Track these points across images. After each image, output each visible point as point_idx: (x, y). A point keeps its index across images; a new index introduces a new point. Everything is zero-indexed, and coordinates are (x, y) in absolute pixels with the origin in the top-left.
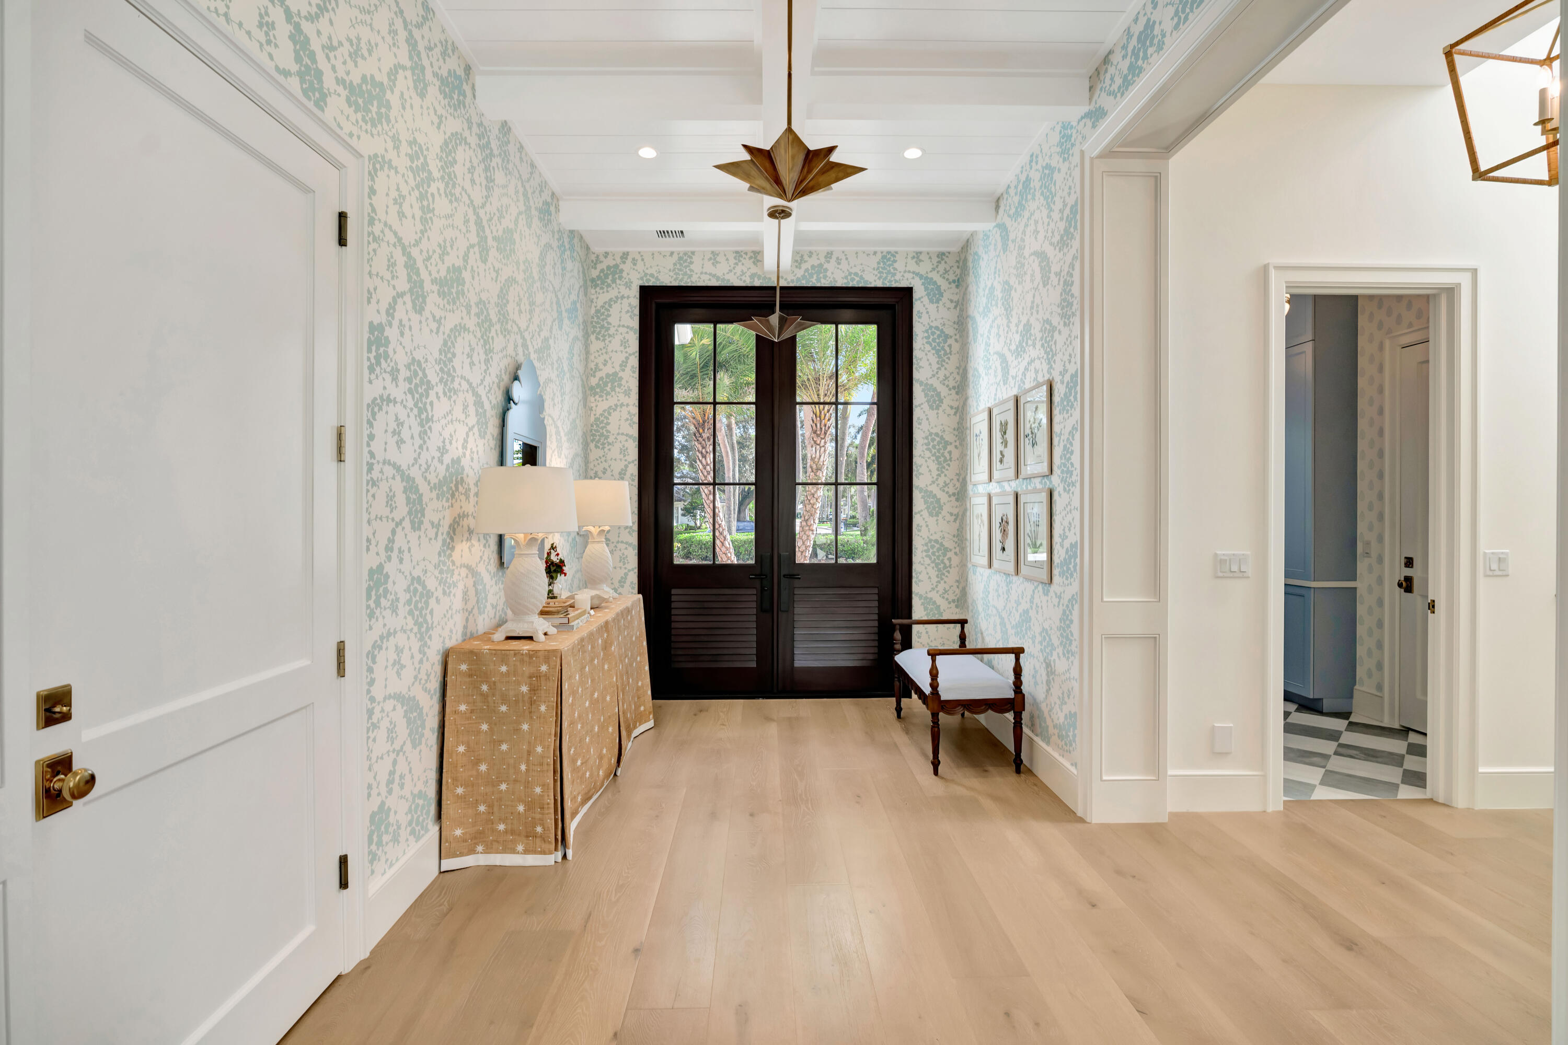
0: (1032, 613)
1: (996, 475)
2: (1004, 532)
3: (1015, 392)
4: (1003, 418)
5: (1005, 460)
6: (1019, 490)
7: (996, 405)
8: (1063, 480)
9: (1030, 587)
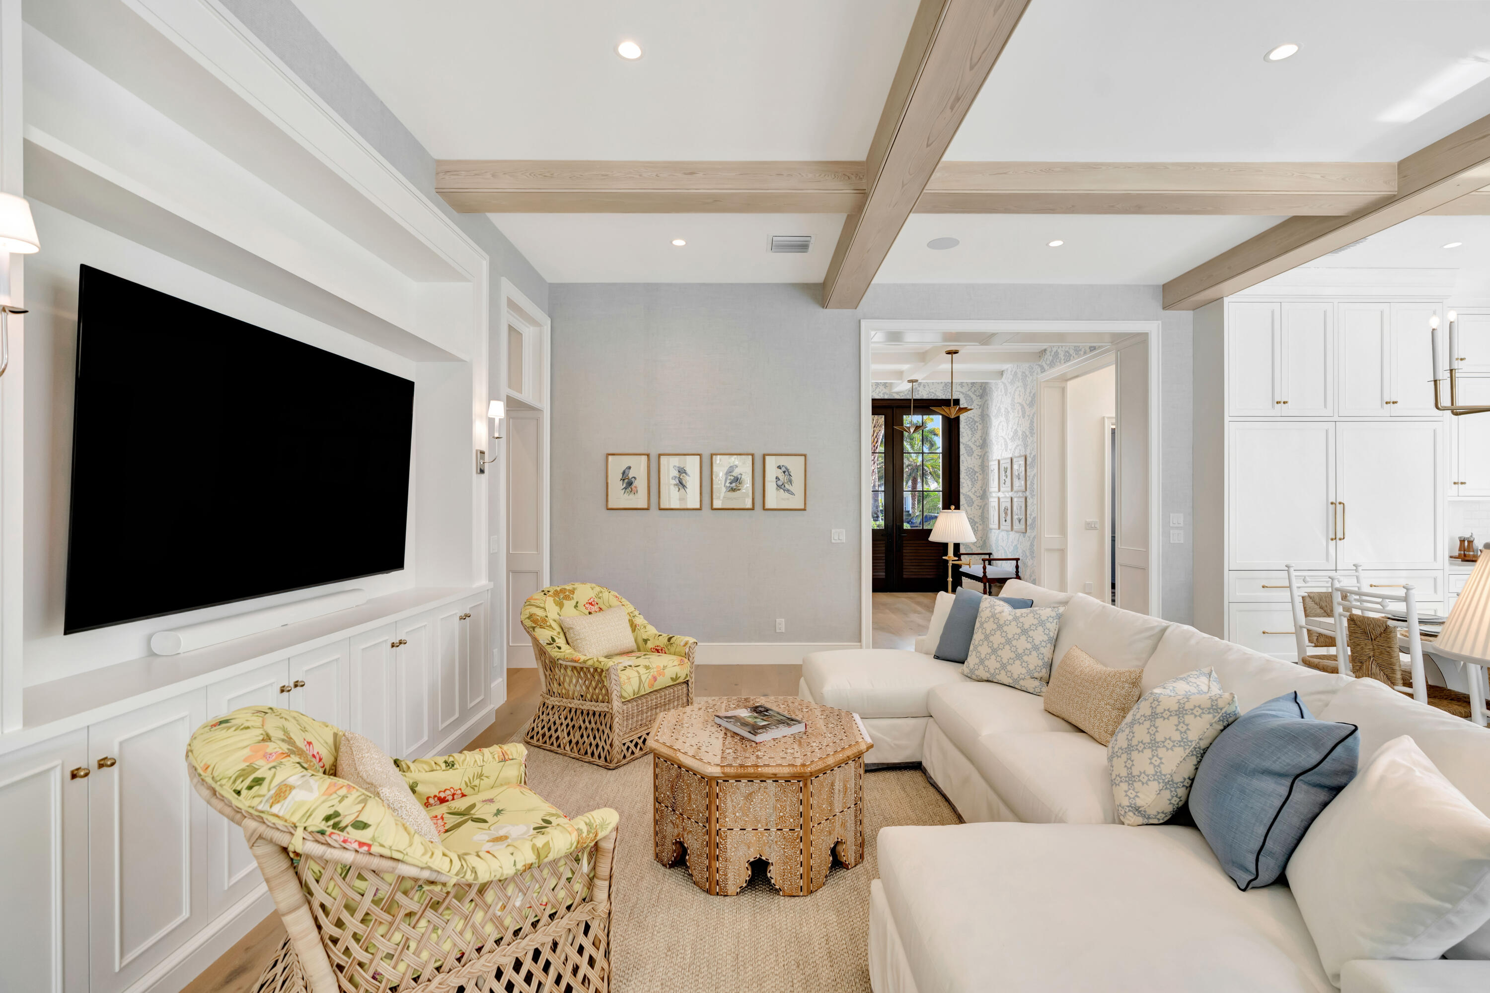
0: (1018, 546)
1: (1002, 489)
2: (1006, 514)
3: (1010, 456)
4: (1005, 465)
5: (1006, 483)
6: (1013, 496)
7: (1002, 460)
8: (1031, 494)
9: (1017, 535)
